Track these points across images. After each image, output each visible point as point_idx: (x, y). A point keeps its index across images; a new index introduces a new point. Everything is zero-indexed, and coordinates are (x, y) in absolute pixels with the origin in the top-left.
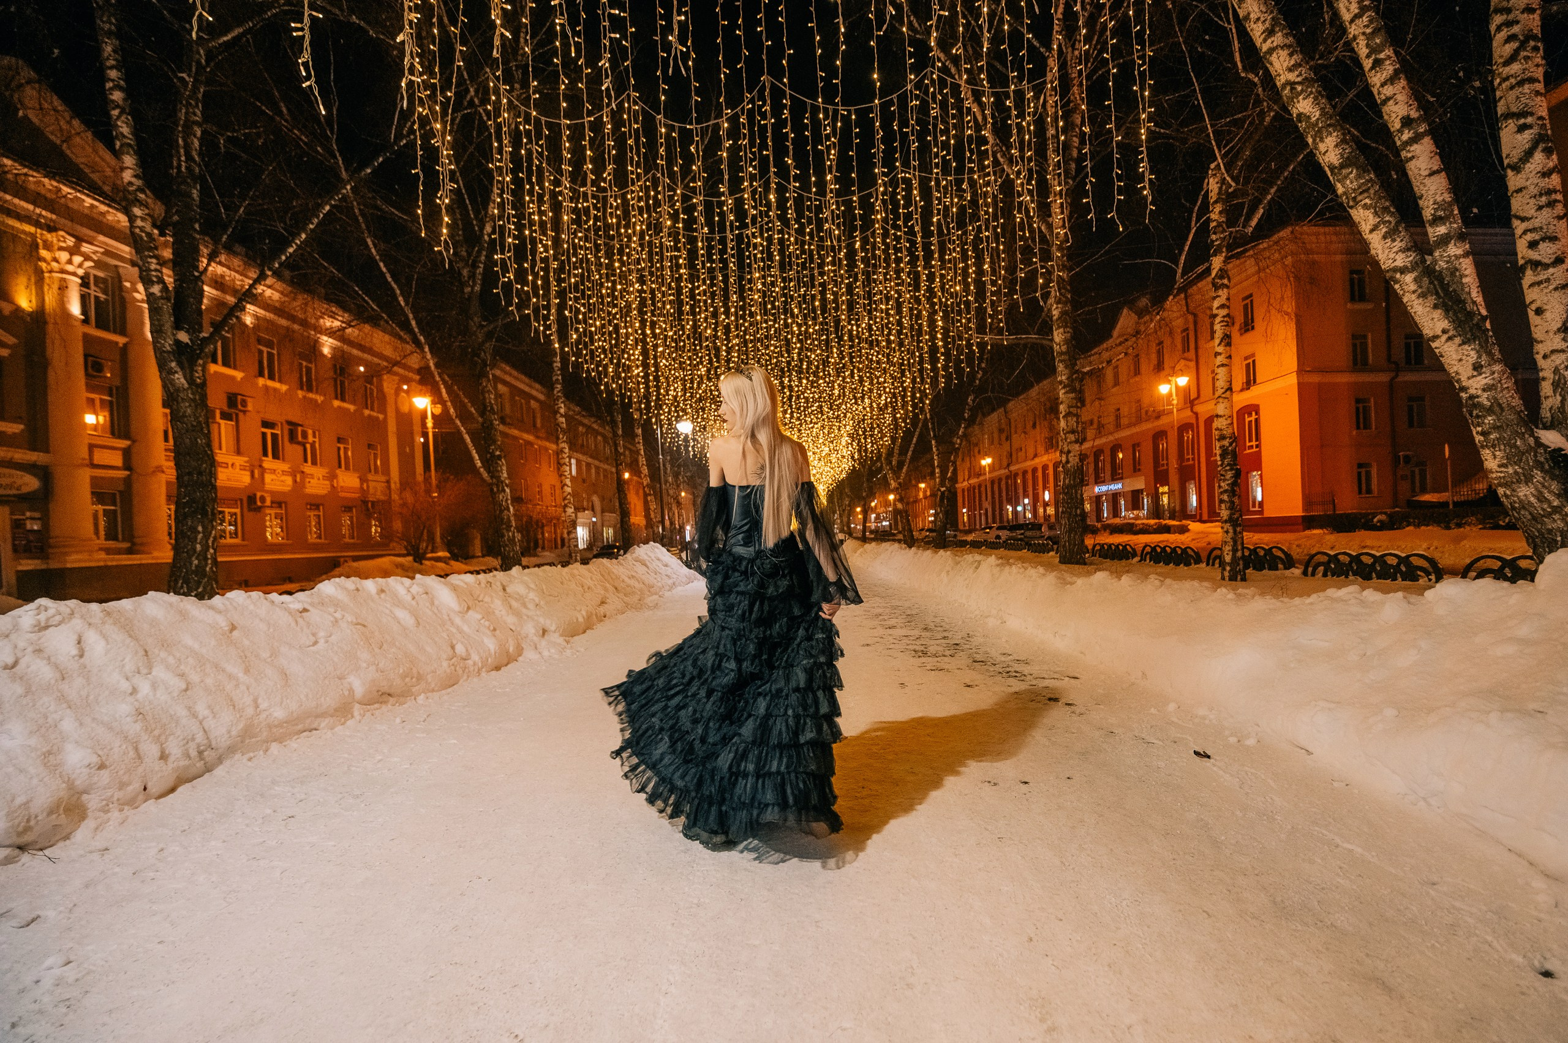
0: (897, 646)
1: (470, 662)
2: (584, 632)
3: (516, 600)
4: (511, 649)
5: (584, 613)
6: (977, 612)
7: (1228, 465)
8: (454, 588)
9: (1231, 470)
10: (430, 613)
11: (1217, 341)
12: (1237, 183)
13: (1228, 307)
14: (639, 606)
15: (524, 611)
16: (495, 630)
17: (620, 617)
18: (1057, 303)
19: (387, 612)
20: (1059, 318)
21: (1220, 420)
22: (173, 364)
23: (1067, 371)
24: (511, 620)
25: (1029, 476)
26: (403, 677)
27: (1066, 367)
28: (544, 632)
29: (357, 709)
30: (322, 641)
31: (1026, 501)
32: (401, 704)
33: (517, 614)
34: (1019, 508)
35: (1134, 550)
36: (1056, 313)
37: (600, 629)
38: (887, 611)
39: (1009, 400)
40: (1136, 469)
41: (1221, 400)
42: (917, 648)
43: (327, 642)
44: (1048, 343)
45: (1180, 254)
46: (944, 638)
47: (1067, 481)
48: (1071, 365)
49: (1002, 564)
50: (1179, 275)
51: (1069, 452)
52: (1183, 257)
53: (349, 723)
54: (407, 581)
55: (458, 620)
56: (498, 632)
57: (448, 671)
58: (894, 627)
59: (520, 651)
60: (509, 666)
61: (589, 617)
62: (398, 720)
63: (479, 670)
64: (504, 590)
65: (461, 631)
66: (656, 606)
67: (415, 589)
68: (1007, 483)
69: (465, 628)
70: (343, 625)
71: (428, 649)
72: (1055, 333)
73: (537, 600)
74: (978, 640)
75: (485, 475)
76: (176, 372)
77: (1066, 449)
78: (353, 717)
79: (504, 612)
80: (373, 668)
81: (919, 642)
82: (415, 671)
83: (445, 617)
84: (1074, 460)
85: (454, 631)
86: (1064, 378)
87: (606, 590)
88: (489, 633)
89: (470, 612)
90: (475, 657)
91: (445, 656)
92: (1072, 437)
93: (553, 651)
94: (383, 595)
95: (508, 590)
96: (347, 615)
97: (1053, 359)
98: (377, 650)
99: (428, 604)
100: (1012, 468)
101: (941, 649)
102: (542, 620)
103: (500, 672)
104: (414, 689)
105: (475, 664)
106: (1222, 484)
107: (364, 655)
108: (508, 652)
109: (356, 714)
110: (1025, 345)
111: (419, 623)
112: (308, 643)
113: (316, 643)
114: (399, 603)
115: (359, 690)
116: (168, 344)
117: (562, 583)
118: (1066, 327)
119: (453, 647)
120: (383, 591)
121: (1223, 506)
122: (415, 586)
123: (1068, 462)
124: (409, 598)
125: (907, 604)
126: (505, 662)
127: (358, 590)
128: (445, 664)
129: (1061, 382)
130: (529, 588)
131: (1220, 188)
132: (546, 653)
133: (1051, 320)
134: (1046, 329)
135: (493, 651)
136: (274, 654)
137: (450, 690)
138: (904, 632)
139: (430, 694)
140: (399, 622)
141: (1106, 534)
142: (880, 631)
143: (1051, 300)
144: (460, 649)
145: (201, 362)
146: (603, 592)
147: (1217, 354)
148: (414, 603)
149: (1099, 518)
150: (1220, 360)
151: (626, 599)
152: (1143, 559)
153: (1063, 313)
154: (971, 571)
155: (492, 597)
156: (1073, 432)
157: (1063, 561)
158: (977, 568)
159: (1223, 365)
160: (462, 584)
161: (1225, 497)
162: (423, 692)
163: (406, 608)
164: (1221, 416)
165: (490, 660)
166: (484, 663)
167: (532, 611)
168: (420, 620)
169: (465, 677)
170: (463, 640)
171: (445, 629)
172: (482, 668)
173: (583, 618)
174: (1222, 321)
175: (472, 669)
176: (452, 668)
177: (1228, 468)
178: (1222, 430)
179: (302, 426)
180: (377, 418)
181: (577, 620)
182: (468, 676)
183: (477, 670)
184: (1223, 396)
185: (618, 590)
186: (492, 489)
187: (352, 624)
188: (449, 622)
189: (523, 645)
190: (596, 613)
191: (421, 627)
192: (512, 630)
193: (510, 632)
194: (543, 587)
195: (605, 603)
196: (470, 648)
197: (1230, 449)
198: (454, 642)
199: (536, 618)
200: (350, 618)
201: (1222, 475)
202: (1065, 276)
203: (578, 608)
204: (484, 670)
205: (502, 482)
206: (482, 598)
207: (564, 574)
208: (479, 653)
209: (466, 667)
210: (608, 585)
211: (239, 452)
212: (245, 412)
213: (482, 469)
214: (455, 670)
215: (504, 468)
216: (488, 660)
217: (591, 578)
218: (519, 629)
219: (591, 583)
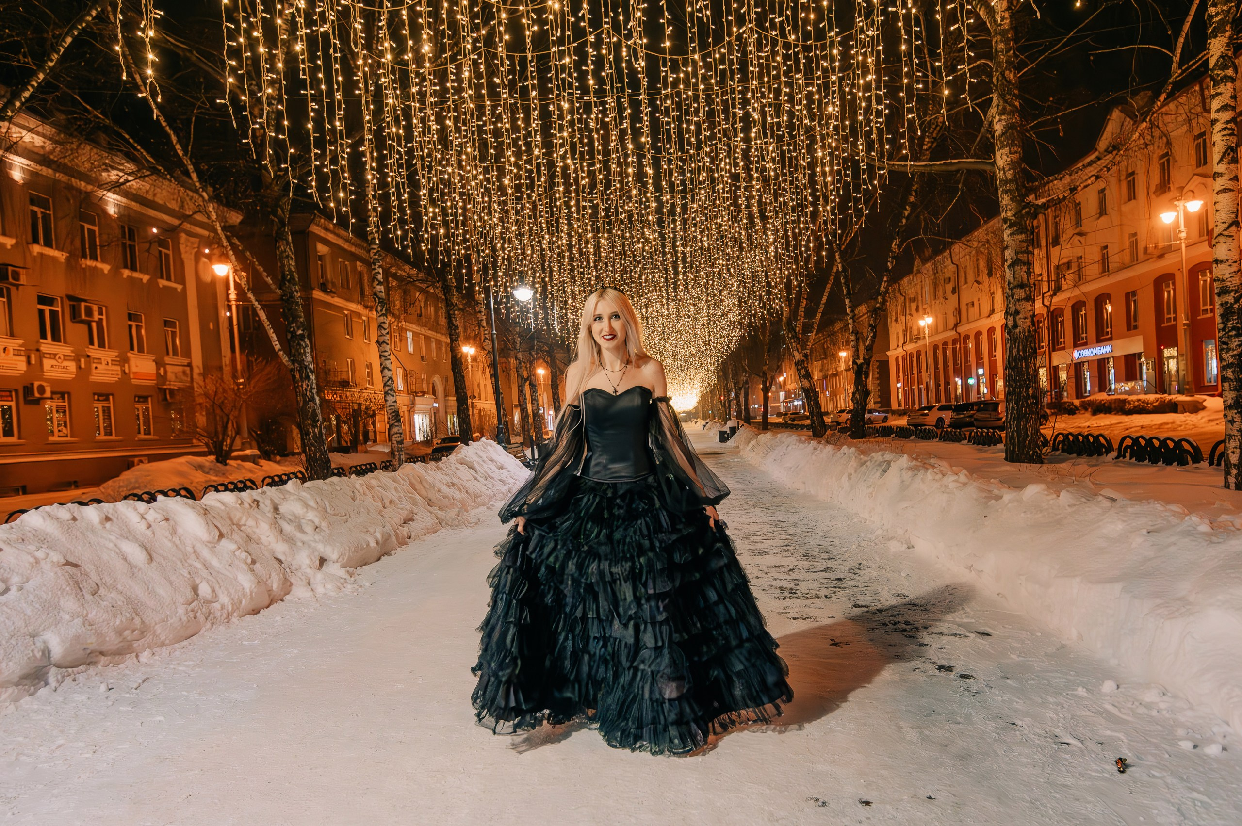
1: (217, 606)
2: (379, 559)
3: (290, 521)
4: (275, 587)
5: (379, 536)
7: (1234, 329)
8: (205, 511)
9: (1237, 336)
10: (170, 544)
14: (456, 524)
15: (299, 535)
16: (254, 562)
17: (429, 538)
18: (1000, 114)
19: (111, 545)
20: (1003, 134)
21: (1221, 266)
23: (1014, 205)
24: (280, 548)
25: (984, 339)
27: (1012, 200)
28: (322, 561)
29: (53, 675)
30: (14, 589)
31: (981, 371)
32: (117, 664)
33: (290, 541)
34: (971, 381)
35: (1109, 442)
36: (998, 127)
37: (400, 554)
38: (765, 528)
39: (952, 243)
40: (1131, 326)
43: (21, 589)
44: (988, 168)
45: (1177, 35)
47: (1015, 352)
48: (1019, 198)
50: (1175, 65)
51: (1017, 312)
52: (1181, 40)
53: (43, 692)
54: (141, 506)
55: (205, 553)
56: (257, 566)
57: (184, 619)
58: (766, 553)
59: (287, 586)
60: (272, 608)
61: (387, 538)
62: (103, 688)
63: (229, 615)
64: (276, 509)
65: (207, 566)
67: (152, 512)
68: (954, 350)
69: (215, 562)
70: (46, 566)
71: (161, 591)
72: (998, 155)
73: (317, 521)
75: (285, 359)
77: (1012, 310)
78: (47, 684)
79: (272, 539)
80: (78, 621)
82: (137, 621)
83: (190, 549)
84: (1024, 324)
85: (198, 565)
86: (1009, 214)
87: (414, 503)
88: (245, 567)
89: (224, 542)
90: (224, 599)
91: (182, 600)
92: (1020, 293)
93: (329, 586)
94: (108, 525)
95: (282, 509)
96: (50, 553)
97: (997, 190)
98: (88, 597)
99: (167, 534)
100: (962, 329)
101: (816, 586)
102: (320, 547)
103: (259, 616)
104: (135, 645)
105: (223, 607)
106: (1226, 356)
107: (69, 604)
108: (270, 591)
109: (52, 680)
110: (958, 171)
111: (151, 559)
113: (7, 590)
114: (128, 534)
115: (57, 650)
117: (353, 499)
118: (1013, 145)
119: (195, 589)
120: (108, 519)
122: (152, 511)
123: (1015, 326)
124: (142, 526)
126: (267, 602)
127: (74, 519)
128: (181, 610)
129: (1005, 220)
130: (307, 506)
132: (320, 590)
133: (993, 137)
134: (987, 150)
135: (248, 591)
137: (185, 643)
139: (157, 649)
140: (125, 559)
141: (1088, 415)
143: (993, 111)
144: (204, 590)
146: (409, 506)
148: (149, 533)
149: (1079, 391)
151: (440, 514)
152: (1121, 455)
153: (1009, 127)
154: (878, 474)
155: (256, 520)
156: (1022, 286)
157: (1012, 457)
159: (1225, 190)
160: (219, 505)
161: (1229, 374)
162: (149, 647)
163: (136, 540)
164: (1221, 262)
165: (243, 602)
166: (236, 605)
167: (309, 535)
168: (154, 555)
169: (208, 625)
170: (210, 578)
171: (186, 565)
172: (233, 611)
173: (377, 542)
174: (1225, 129)
175: (218, 614)
176: (191, 615)
177: (1233, 333)
178: (1223, 280)
179: (85, 301)
180: (176, 289)
181: (368, 545)
182: (213, 624)
183: (225, 616)
184: (1226, 233)
185: (430, 503)
186: (294, 376)
187: (58, 565)
188: (193, 557)
189: (292, 580)
190: (397, 534)
191: (154, 564)
192: (280, 561)
193: (276, 565)
194: (327, 504)
195: (412, 520)
196: (217, 588)
197: (1236, 306)
198: (198, 581)
199: (313, 544)
200: (56, 557)
201: (1224, 343)
202: (1011, 76)
203: (371, 530)
204: (235, 614)
205: (306, 367)
206: (242, 522)
207: (357, 486)
208: (229, 594)
209: (210, 613)
210: (417, 497)
211: (12, 335)
212: (17, 286)
213: (281, 353)
214: (195, 618)
215: (308, 350)
216: (241, 603)
217: (396, 489)
218: (289, 559)
219: (395, 496)
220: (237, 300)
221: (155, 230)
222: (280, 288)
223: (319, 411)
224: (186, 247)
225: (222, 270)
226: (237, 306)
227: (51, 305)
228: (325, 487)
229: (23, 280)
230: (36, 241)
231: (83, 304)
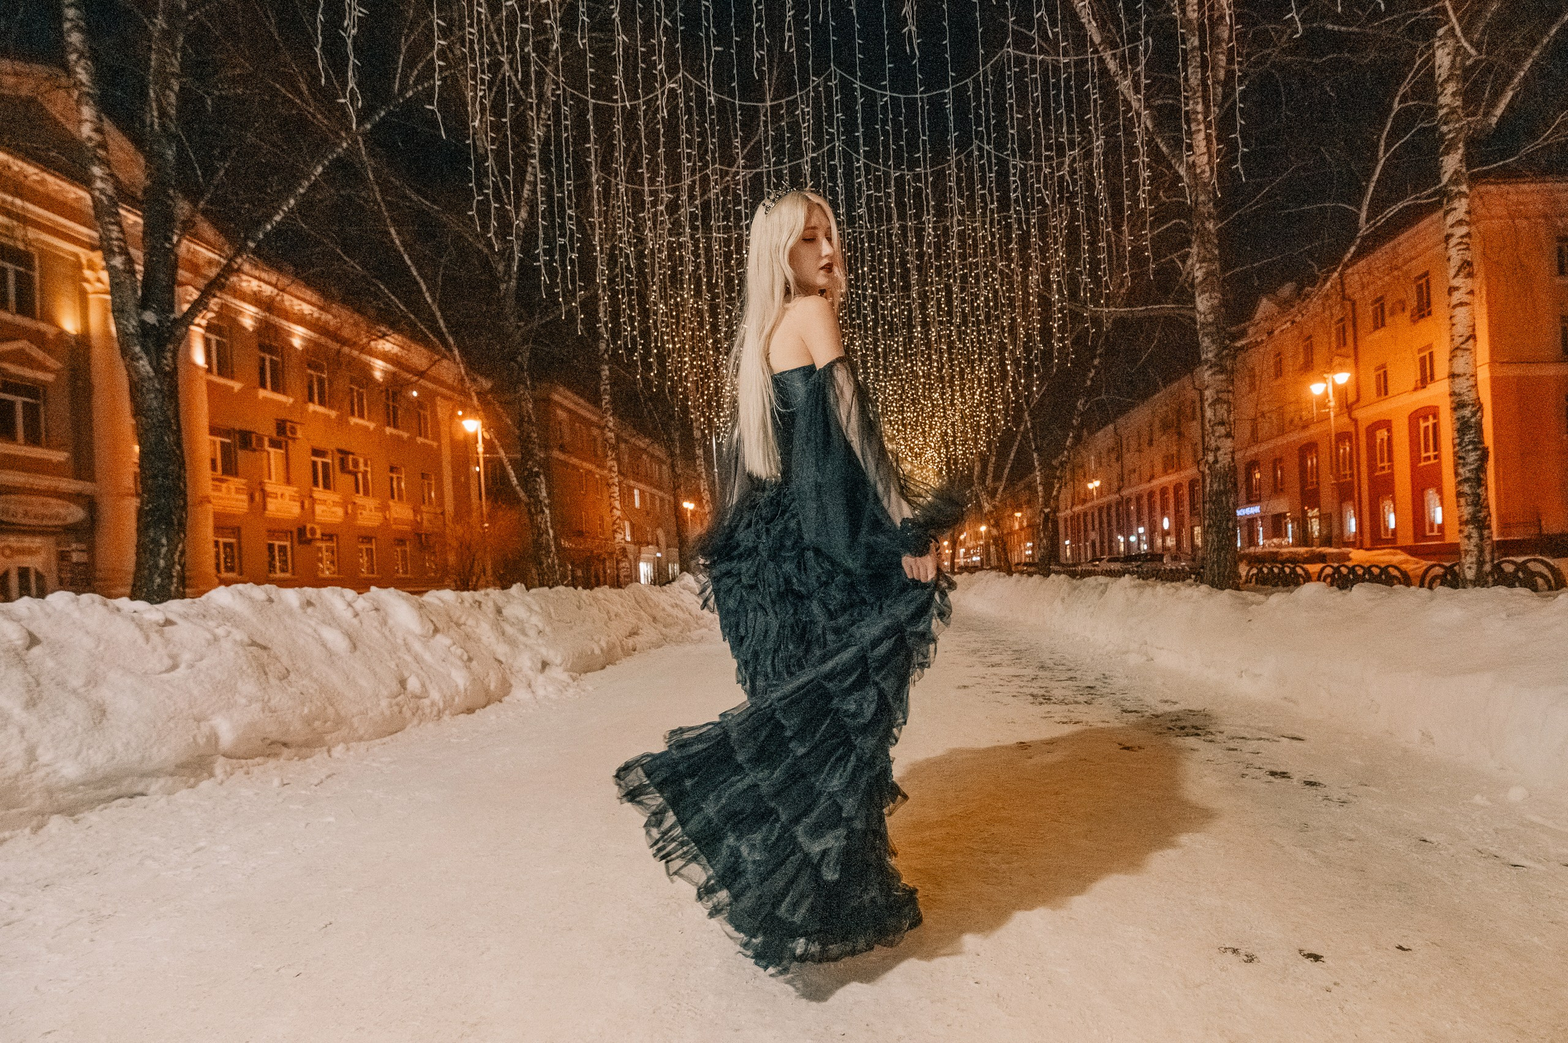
0: (1006, 689)
1: (426, 702)
2: (603, 668)
3: (513, 624)
4: (492, 687)
5: (606, 643)
6: (1110, 647)
7: (1471, 442)
8: (424, 608)
9: (1475, 449)
10: (378, 635)
11: (1452, 272)
12: (1480, 52)
13: (1468, 224)
14: (681, 640)
15: (522, 638)
16: (470, 659)
17: (653, 651)
18: (1201, 262)
19: (310, 631)
21: (1457, 380)
22: (137, 349)
24: (501, 650)
25: (1145, 501)
26: (308, 721)
28: (545, 664)
31: (1141, 530)
33: (511, 642)
34: (1132, 539)
37: (626, 665)
40: (1278, 489)
41: (1459, 353)
42: (1035, 691)
44: (1188, 312)
46: (1071, 679)
47: (1215, 487)
49: (1140, 586)
51: (1217, 449)
54: (352, 594)
55: (417, 646)
56: (474, 663)
57: (387, 713)
58: (999, 665)
59: (506, 687)
60: (488, 708)
61: (611, 648)
63: (440, 714)
64: (499, 611)
65: (417, 659)
66: (701, 640)
67: (362, 602)
68: (1118, 510)
69: (427, 657)
71: (363, 682)
73: (540, 626)
74: (1120, 682)
75: (522, 494)
76: (141, 358)
77: (1213, 446)
79: (493, 640)
81: (1040, 683)
82: (331, 711)
83: (400, 641)
85: (410, 660)
86: (1210, 356)
87: (640, 619)
88: (460, 664)
89: (438, 636)
90: (435, 695)
91: (386, 693)
92: (1222, 430)
93: (552, 690)
94: (308, 610)
95: (506, 612)
96: (234, 631)
99: (376, 625)
100: (1124, 492)
102: (546, 649)
103: (471, 716)
104: (327, 737)
105: (433, 704)
106: (1461, 471)
108: (487, 691)
111: (355, 647)
112: (159, 667)
114: (329, 620)
116: (132, 325)
117: (580, 608)
119: (402, 682)
120: (309, 604)
121: (1462, 501)
123: (1216, 461)
124: (348, 613)
125: (1011, 639)
126: (484, 702)
128: (385, 704)
130: (531, 611)
131: (1453, 62)
132: (541, 692)
135: (461, 687)
136: (93, 681)
137: (386, 739)
138: (1012, 671)
140: (324, 645)
142: (981, 670)
143: (1192, 261)
144: (413, 684)
145: (170, 347)
146: (634, 621)
147: (1452, 290)
148: (355, 621)
150: (1457, 297)
151: (665, 630)
153: (1208, 274)
155: (479, 620)
156: (1222, 423)
158: (1103, 592)
159: (1461, 304)
160: (439, 602)
161: (1466, 488)
163: (339, 626)
164: (1459, 376)
165: (457, 699)
166: (448, 703)
167: (532, 639)
168: (359, 644)
169: (415, 722)
170: (420, 672)
171: (394, 656)
172: (445, 709)
173: (602, 650)
174: (1460, 244)
175: (428, 711)
176: (396, 709)
177: (1470, 447)
178: (1460, 395)
179: (353, 454)
180: (431, 446)
181: (593, 652)
182: (421, 721)
183: (435, 713)
184: (1464, 346)
185: (655, 619)
186: (529, 510)
187: (241, 644)
188: (403, 649)
189: (512, 682)
190: (622, 645)
191: (358, 653)
192: (500, 662)
193: (496, 664)
194: (552, 611)
195: (636, 633)
196: (427, 682)
197: (1473, 420)
198: (406, 674)
199: (536, 648)
200: (239, 635)
201: (1460, 458)
202: (1211, 226)
203: (596, 638)
204: (447, 712)
205: (541, 502)
206: (463, 620)
207: (584, 596)
208: (441, 690)
209: (418, 709)
210: (643, 613)
211: (288, 481)
212: (294, 439)
213: (518, 488)
214: (400, 712)
215: (543, 486)
216: (453, 700)
217: (622, 605)
218: (510, 661)
219: (620, 610)
220: (484, 453)
221: (415, 394)
222: (519, 428)
223: (552, 543)
224: (442, 409)
225: (472, 425)
226: (484, 459)
227: (324, 457)
228: (551, 595)
229: (299, 434)
230: (311, 400)
231: (351, 457)
